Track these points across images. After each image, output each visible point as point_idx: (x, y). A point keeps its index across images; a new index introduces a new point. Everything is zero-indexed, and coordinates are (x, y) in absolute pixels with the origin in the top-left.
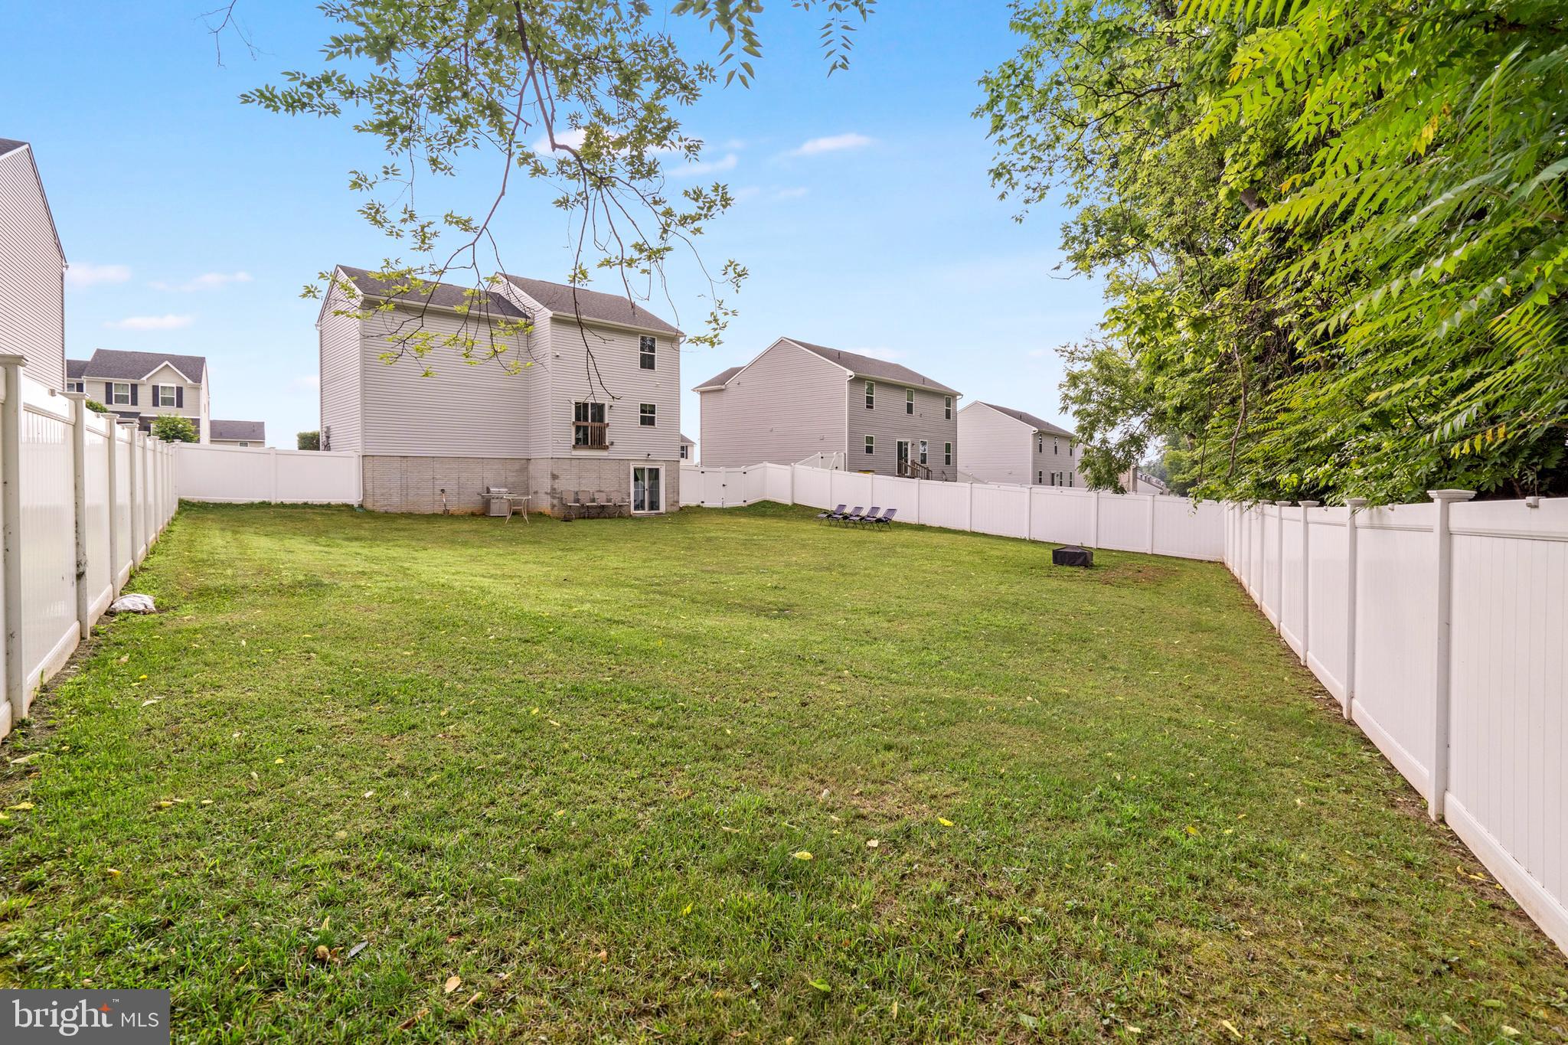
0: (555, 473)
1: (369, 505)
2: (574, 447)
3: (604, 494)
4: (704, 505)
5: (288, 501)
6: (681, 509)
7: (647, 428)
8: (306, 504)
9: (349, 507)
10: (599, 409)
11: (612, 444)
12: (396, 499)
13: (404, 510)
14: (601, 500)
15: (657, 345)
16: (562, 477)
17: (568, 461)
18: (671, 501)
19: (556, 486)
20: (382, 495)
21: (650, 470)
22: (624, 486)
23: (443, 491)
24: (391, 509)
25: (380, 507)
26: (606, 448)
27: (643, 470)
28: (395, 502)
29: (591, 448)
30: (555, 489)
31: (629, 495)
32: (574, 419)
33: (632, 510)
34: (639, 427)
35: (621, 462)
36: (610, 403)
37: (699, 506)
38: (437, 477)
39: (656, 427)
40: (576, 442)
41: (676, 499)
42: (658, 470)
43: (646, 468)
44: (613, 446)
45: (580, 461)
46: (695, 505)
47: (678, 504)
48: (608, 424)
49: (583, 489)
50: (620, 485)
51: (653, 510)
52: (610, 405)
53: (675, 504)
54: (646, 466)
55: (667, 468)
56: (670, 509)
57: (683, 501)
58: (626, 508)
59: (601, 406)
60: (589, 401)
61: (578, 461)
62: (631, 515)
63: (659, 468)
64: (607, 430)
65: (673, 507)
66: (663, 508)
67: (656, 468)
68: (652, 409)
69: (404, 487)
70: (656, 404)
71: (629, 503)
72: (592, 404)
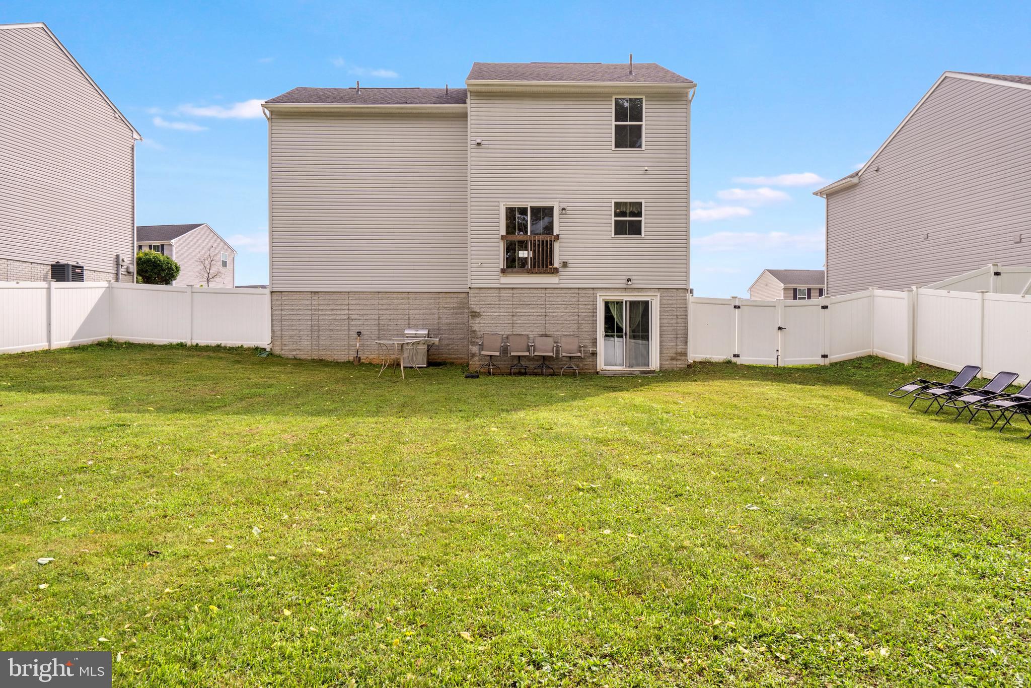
0: (476, 308)
1: (277, 351)
2: (503, 271)
3: (550, 340)
4: (738, 361)
5: (203, 342)
6: (689, 366)
7: (628, 241)
8: (219, 346)
9: (257, 350)
10: (543, 213)
11: (565, 265)
12: (306, 343)
13: (315, 356)
14: (545, 348)
15: (647, 109)
16: (484, 315)
17: (496, 292)
18: (671, 352)
19: (475, 327)
20: (291, 337)
21: (633, 305)
22: (586, 327)
23: (359, 333)
24: (302, 355)
25: (287, 352)
26: (555, 271)
27: (619, 304)
28: (305, 348)
29: (530, 272)
30: (474, 332)
31: (594, 342)
32: (504, 232)
33: (601, 365)
34: (613, 238)
35: (582, 293)
36: (564, 205)
37: (729, 362)
38: (353, 316)
39: (643, 239)
40: (507, 267)
41: (679, 350)
42: (646, 304)
43: (626, 302)
44: (567, 269)
45: (515, 291)
46: (721, 361)
47: (683, 357)
48: (558, 235)
49: (518, 331)
50: (579, 327)
51: (638, 365)
52: (564, 209)
53: (679, 357)
54: (625, 299)
55: (665, 301)
56: (668, 365)
57: (695, 354)
58: (588, 361)
59: (548, 211)
60: (529, 204)
61: (511, 292)
62: (597, 373)
63: (648, 301)
64: (556, 245)
65: (675, 362)
66: (655, 363)
67: (643, 302)
68: (636, 209)
69: (315, 329)
70: (643, 201)
71: (594, 354)
72: (532, 208)
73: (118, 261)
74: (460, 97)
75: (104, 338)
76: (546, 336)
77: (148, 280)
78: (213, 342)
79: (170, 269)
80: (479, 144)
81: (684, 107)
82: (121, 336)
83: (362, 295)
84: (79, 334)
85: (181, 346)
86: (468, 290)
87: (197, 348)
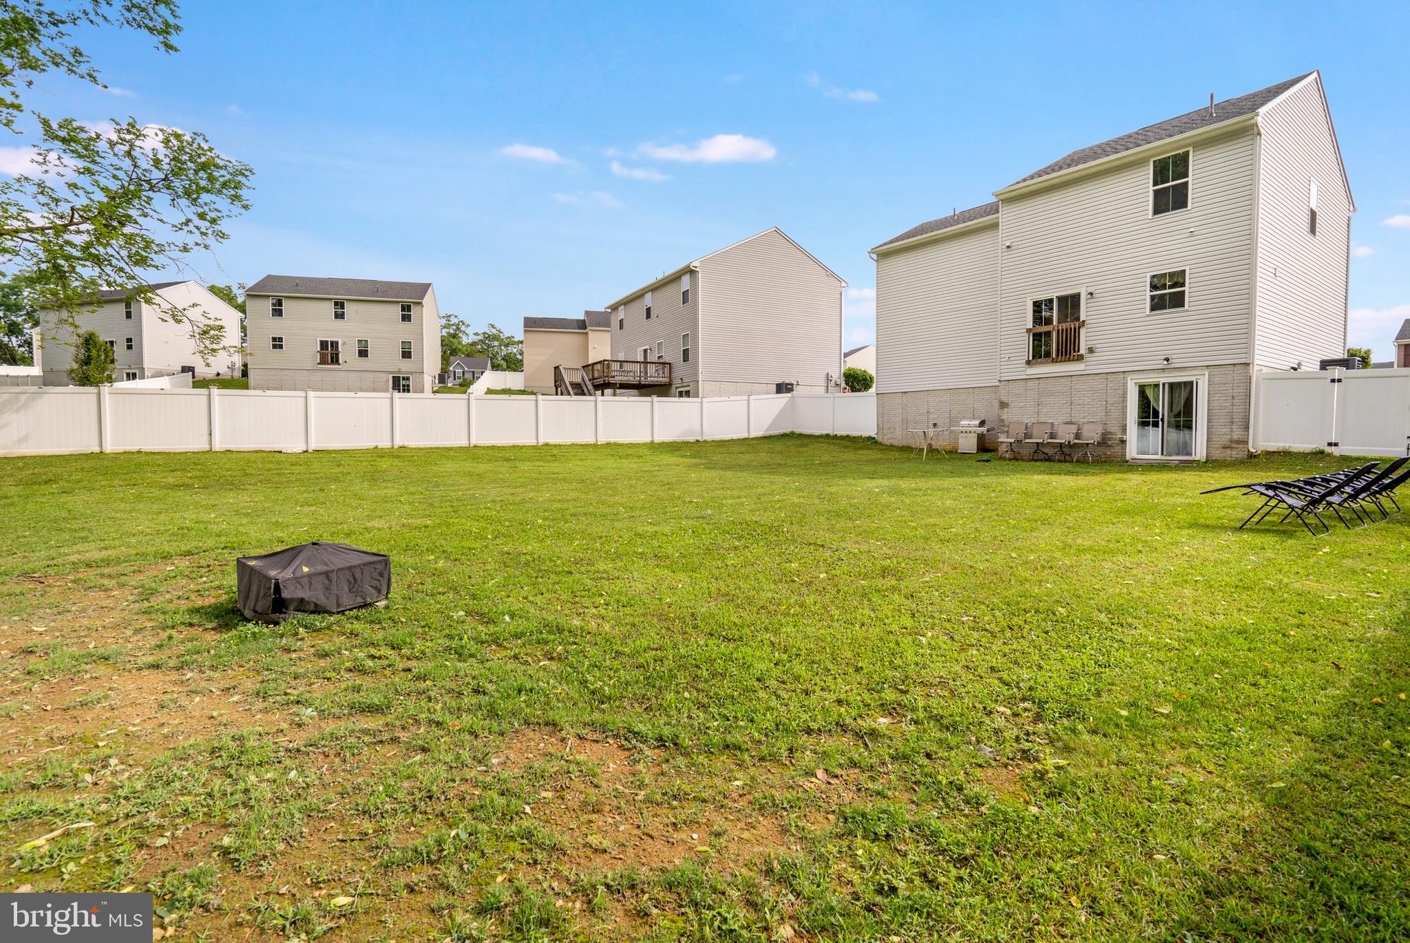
0: (1005, 399)
1: (880, 439)
2: (1028, 362)
4: (1336, 451)
5: (839, 434)
6: (1251, 455)
7: (1167, 316)
8: (848, 436)
9: (870, 438)
10: (1070, 301)
11: (1091, 350)
12: (898, 433)
13: (904, 443)
15: (1194, 164)
16: (1012, 405)
17: (1021, 383)
19: (1004, 417)
20: (889, 428)
21: (1174, 387)
23: (935, 425)
24: (894, 443)
25: (886, 440)
26: (1080, 358)
27: (1155, 386)
29: (1054, 361)
30: (1003, 421)
31: (1124, 430)
32: (1030, 326)
33: (1132, 451)
34: (1148, 316)
35: (1111, 377)
36: (1091, 290)
37: (1322, 452)
38: (932, 411)
39: (1187, 311)
40: (1034, 357)
41: (1235, 437)
42: (1189, 385)
43: (1164, 384)
44: (1094, 355)
45: (1041, 381)
46: (1307, 451)
47: (1241, 446)
48: (1084, 321)
49: (1043, 419)
50: (1107, 412)
51: (1178, 454)
52: (1091, 294)
53: (1235, 446)
54: (1162, 381)
55: (1216, 379)
56: (1217, 454)
57: (1260, 441)
58: (1117, 449)
59: (1075, 298)
60: (1054, 295)
61: (1037, 381)
62: (1127, 462)
63: (1192, 382)
64: (1083, 331)
65: (1228, 452)
66: (1200, 451)
67: (1185, 383)
68: (1178, 279)
69: (905, 422)
70: (1187, 268)
71: (1123, 442)
72: (1059, 298)
73: (828, 378)
74: (993, 209)
75: (788, 431)
76: (1071, 423)
77: (853, 390)
78: (844, 433)
79: (865, 380)
80: (1008, 247)
81: (1251, 142)
82: (798, 431)
83: (938, 393)
84: (767, 430)
85: (828, 435)
86: (998, 384)
87: (835, 437)
